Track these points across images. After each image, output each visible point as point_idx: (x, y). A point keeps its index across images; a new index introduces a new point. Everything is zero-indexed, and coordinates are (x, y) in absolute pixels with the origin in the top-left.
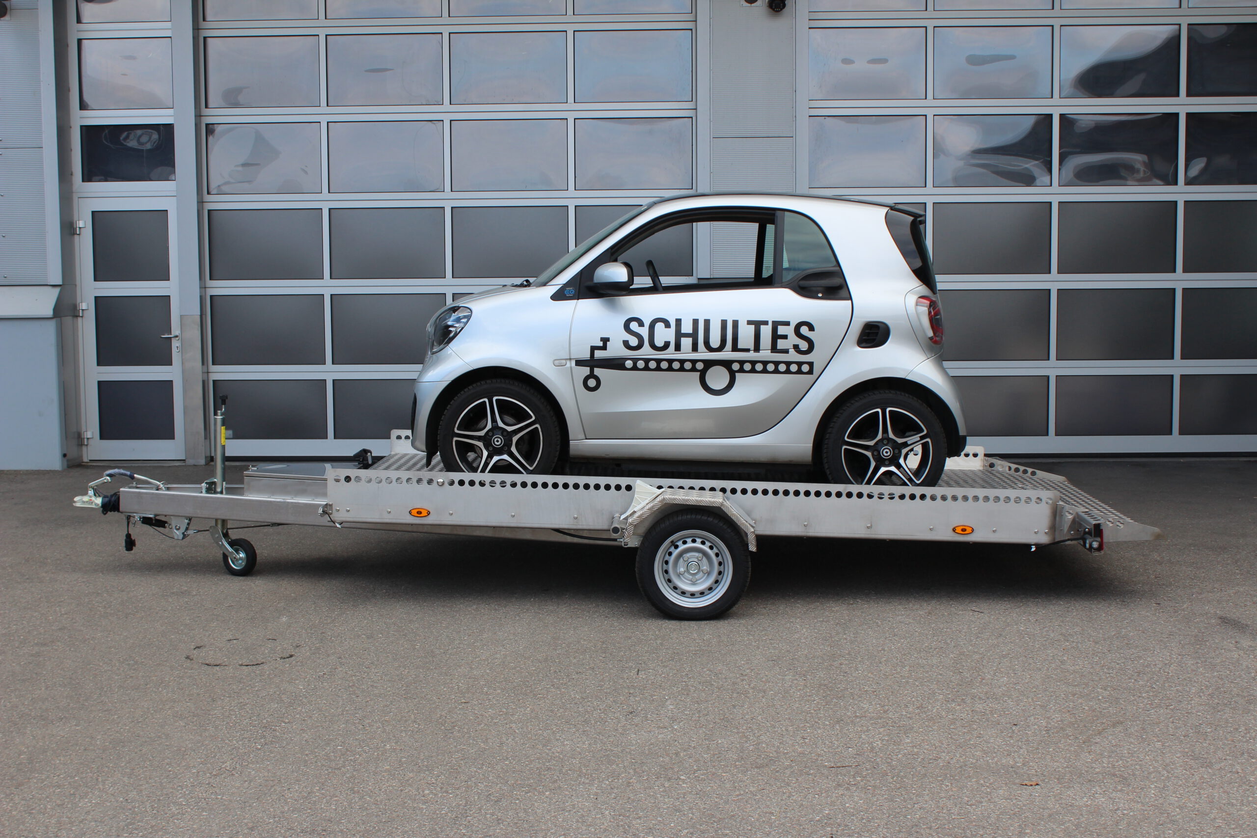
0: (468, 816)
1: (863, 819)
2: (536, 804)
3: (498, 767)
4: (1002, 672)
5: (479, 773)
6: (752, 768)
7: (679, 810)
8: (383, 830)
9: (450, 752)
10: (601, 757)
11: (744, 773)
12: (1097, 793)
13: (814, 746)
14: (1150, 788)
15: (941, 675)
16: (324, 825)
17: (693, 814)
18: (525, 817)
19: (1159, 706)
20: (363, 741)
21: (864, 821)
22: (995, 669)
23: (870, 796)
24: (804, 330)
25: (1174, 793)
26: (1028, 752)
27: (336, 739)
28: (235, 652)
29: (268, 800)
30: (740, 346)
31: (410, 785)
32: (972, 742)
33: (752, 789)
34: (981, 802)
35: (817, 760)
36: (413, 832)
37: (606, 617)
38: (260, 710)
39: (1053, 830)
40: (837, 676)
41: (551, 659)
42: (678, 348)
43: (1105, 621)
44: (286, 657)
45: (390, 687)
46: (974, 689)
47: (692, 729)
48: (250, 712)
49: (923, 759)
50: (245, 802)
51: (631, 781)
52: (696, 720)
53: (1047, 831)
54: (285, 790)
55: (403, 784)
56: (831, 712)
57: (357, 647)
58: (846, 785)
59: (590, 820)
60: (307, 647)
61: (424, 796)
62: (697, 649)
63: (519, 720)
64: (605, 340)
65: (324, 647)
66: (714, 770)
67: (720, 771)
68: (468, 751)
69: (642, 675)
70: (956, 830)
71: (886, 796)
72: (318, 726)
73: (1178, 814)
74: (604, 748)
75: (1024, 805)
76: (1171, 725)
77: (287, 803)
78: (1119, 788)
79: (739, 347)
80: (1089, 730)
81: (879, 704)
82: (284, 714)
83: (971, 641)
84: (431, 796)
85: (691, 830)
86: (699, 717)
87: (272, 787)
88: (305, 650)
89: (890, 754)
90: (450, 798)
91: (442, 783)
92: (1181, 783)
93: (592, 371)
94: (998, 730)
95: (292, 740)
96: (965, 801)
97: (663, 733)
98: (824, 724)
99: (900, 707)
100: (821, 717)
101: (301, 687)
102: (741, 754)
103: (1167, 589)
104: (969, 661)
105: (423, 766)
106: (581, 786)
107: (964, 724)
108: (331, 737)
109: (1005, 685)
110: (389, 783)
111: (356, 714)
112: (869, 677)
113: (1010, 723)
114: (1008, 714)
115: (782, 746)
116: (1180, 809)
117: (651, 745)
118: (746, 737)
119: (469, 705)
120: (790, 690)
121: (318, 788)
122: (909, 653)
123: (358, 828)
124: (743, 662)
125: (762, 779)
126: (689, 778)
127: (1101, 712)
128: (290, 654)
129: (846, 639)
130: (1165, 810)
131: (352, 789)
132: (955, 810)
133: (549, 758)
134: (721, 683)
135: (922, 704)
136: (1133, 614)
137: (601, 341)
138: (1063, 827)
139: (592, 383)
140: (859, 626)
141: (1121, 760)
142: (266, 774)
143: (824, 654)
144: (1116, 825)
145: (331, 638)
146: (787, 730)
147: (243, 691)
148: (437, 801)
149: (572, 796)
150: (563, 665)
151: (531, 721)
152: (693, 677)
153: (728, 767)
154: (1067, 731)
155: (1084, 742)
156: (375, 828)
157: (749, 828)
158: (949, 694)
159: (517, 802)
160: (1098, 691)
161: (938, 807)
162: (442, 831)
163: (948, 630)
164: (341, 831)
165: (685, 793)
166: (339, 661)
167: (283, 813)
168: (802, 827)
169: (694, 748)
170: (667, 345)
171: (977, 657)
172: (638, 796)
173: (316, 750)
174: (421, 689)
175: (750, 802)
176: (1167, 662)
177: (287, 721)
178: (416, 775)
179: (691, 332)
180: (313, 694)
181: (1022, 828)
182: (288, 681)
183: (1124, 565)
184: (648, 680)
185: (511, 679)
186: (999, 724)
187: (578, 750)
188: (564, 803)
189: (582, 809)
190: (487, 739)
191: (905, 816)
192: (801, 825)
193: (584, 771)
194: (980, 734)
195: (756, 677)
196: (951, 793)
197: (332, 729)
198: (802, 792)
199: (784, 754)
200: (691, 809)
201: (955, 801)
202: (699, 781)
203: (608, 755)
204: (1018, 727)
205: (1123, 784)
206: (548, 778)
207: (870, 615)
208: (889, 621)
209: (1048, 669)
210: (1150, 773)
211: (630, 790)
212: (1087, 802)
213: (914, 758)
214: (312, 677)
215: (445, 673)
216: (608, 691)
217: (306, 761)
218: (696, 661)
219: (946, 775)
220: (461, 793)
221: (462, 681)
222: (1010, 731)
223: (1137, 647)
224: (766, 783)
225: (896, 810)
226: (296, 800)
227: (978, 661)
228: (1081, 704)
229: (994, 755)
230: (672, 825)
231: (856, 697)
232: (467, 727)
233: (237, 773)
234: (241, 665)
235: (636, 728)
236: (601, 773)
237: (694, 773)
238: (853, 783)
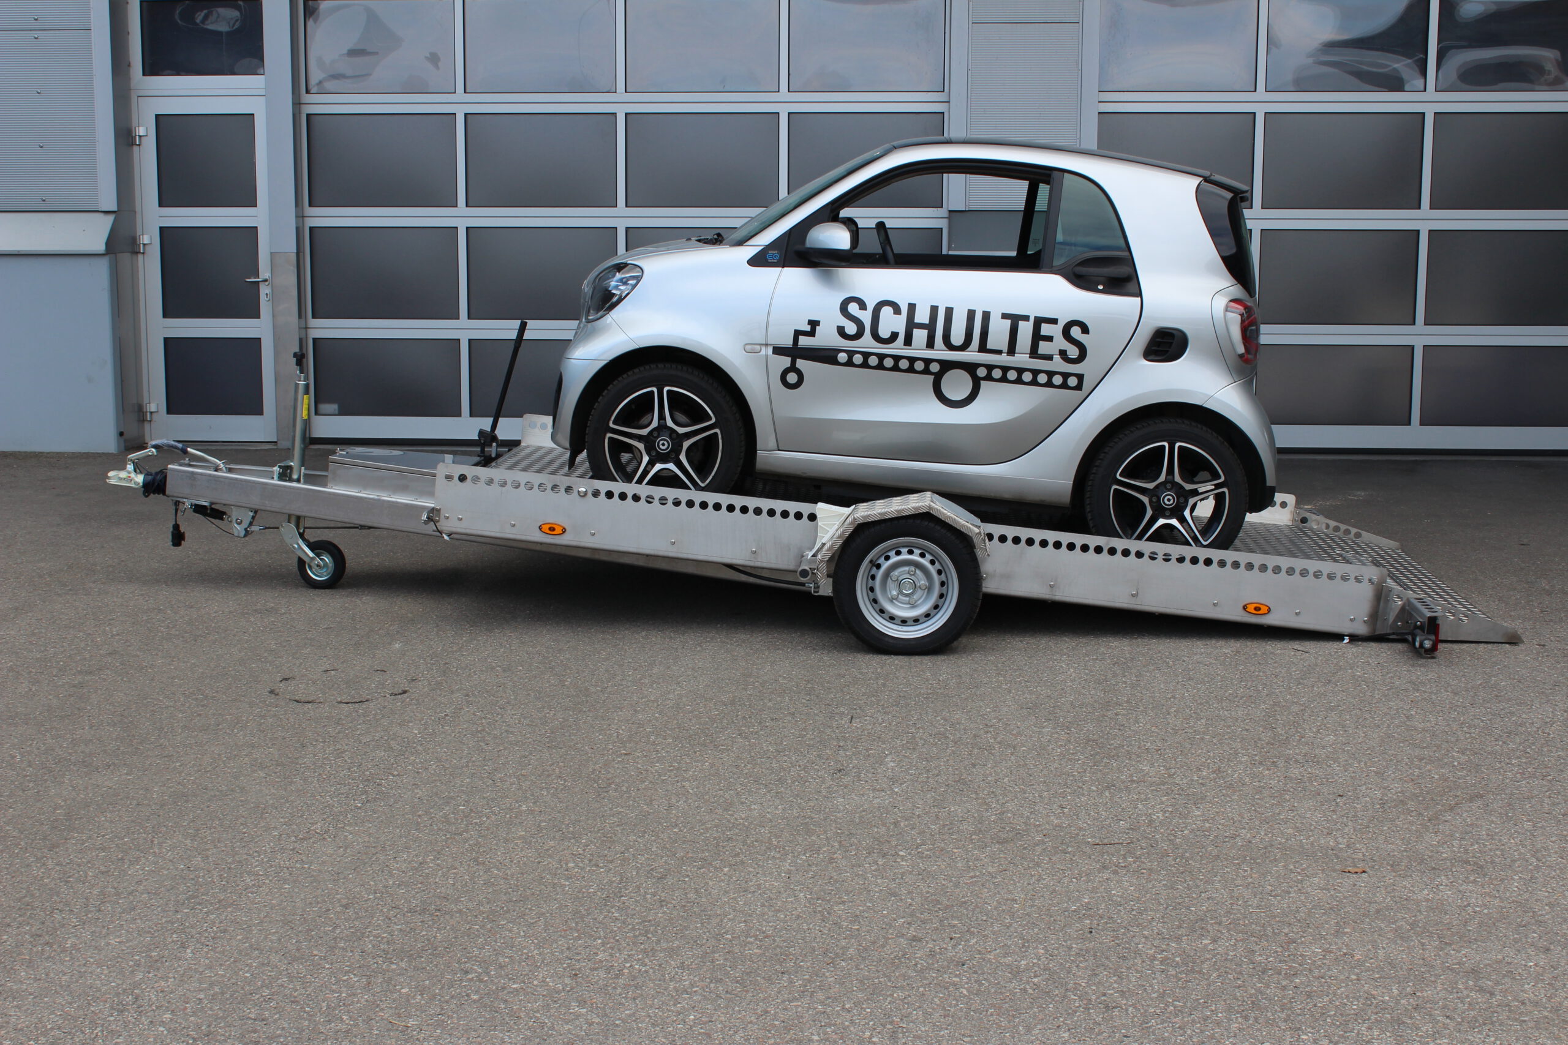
0: (622, 896)
1: (1133, 910)
2: (711, 883)
3: (665, 836)
4: (1327, 729)
5: (639, 843)
6: (992, 843)
7: (895, 895)
8: (514, 911)
9: (603, 816)
10: (798, 826)
11: (982, 849)
12: (1442, 885)
13: (1075, 817)
14: (1513, 879)
15: (1247, 730)
16: (438, 903)
17: (912, 899)
18: (696, 899)
19: (1533, 776)
20: (493, 800)
21: (1134, 913)
22: (1318, 724)
23: (1144, 881)
24: (1075, 332)
25: (1544, 886)
26: (1354, 830)
27: (458, 796)
28: (333, 686)
29: (368, 871)
30: (990, 345)
31: (550, 856)
32: (1282, 817)
33: (991, 869)
34: (1290, 893)
35: (1078, 835)
36: (551, 914)
37: (814, 649)
38: (362, 759)
39: (1381, 929)
40: (1111, 729)
41: (739, 701)
42: (908, 341)
43: (1469, 666)
44: (397, 693)
45: (530, 733)
46: (1289, 749)
47: (917, 793)
48: (349, 761)
49: (1216, 837)
50: (339, 873)
51: (835, 856)
52: (923, 782)
53: (1372, 930)
54: (390, 859)
55: (542, 855)
56: (1099, 775)
57: (489, 682)
58: (1114, 868)
59: (779, 904)
60: (425, 681)
61: (567, 870)
62: (929, 691)
63: (694, 777)
64: (814, 324)
65: (447, 682)
66: (943, 845)
67: (951, 846)
68: (627, 814)
69: (856, 723)
70: (1254, 926)
71: (1165, 882)
72: (435, 780)
73: (1547, 913)
74: (802, 814)
75: (1345, 898)
76: (1546, 800)
77: (392, 876)
78: (1472, 878)
79: (988, 347)
80: (1438, 804)
81: (1164, 766)
82: (393, 764)
83: (1290, 688)
84: (576, 870)
85: (909, 920)
86: (928, 778)
87: (374, 854)
88: (422, 685)
89: (1173, 830)
90: (601, 873)
91: (592, 855)
92: (1554, 874)
93: (793, 363)
94: (1317, 801)
95: (401, 797)
96: (1268, 891)
97: (879, 797)
98: (1090, 790)
99: (1191, 770)
100: (1086, 781)
101: (416, 732)
102: (979, 826)
103: (1555, 626)
104: (1285, 713)
105: (568, 832)
106: (770, 862)
107: (1273, 793)
108: (452, 794)
109: (1331, 746)
110: (523, 852)
111: (485, 766)
112: (1153, 732)
113: (1334, 793)
114: (1332, 782)
115: (1033, 816)
116: (1550, 907)
117: (864, 811)
118: (987, 804)
119: (632, 756)
120: (1048, 746)
121: (432, 857)
122: (1207, 702)
123: (481, 908)
124: (988, 710)
125: (1005, 858)
126: (910, 854)
127: (1456, 782)
128: (403, 689)
129: (1125, 683)
130: (1530, 908)
131: (476, 860)
132: (1254, 902)
133: (731, 825)
134: (958, 735)
135: (1220, 767)
136: (1508, 658)
137: (808, 324)
138: (1394, 926)
139: (792, 378)
140: (1144, 666)
141: (1477, 843)
142: (366, 839)
143: (1095, 702)
144: (1464, 926)
145: (456, 671)
146: (1040, 796)
147: (341, 735)
148: (584, 877)
149: (758, 873)
150: (755, 710)
151: (710, 779)
152: (923, 728)
153: (961, 841)
154: (1409, 806)
155: (1430, 820)
156: (503, 908)
157: (985, 918)
158: (1256, 755)
159: (687, 879)
160: (1453, 756)
161: (1232, 897)
162: (588, 914)
163: (1261, 674)
164: (460, 911)
165: (904, 872)
166: (466, 700)
167: (387, 887)
168: (1052, 919)
169: (919, 816)
170: (894, 336)
171: (1296, 708)
172: (842, 875)
173: (432, 810)
174: (570, 736)
175: (987, 886)
176: (1548, 720)
177: (396, 773)
178: (558, 844)
179: (928, 322)
180: (430, 741)
181: (1340, 926)
182: (399, 724)
183: (1501, 595)
184: (864, 730)
185: (686, 725)
186: (1319, 795)
187: (768, 816)
188: (746, 882)
189: (771, 890)
190: (651, 801)
191: (1188, 908)
192: (1051, 916)
193: (775, 843)
194: (1294, 806)
195: (1005, 729)
196: (1250, 880)
197: (453, 784)
198: (1055, 875)
199: (1036, 826)
200: (910, 892)
201: (1255, 890)
202: (922, 858)
203: (806, 824)
204: (1345, 798)
205: (1478, 874)
206: (727, 851)
207: (1160, 652)
208: (1184, 661)
209: (1389, 726)
210: (1514, 861)
211: (833, 868)
212: (1428, 895)
213: (1205, 835)
214: (430, 719)
215: (602, 717)
216: (812, 742)
217: (418, 824)
218: (928, 707)
219: (1245, 857)
220: (615, 867)
221: (623, 728)
222: (1334, 803)
223: (1509, 700)
224: (1010, 863)
225: (1177, 900)
226: (403, 872)
227: (1297, 714)
228: (1430, 771)
229: (1310, 833)
230: (884, 912)
231: (1133, 756)
232: (626, 785)
233: (330, 837)
234: (340, 702)
235: (845, 790)
236: (797, 845)
237: (917, 848)
238: (1123, 865)
